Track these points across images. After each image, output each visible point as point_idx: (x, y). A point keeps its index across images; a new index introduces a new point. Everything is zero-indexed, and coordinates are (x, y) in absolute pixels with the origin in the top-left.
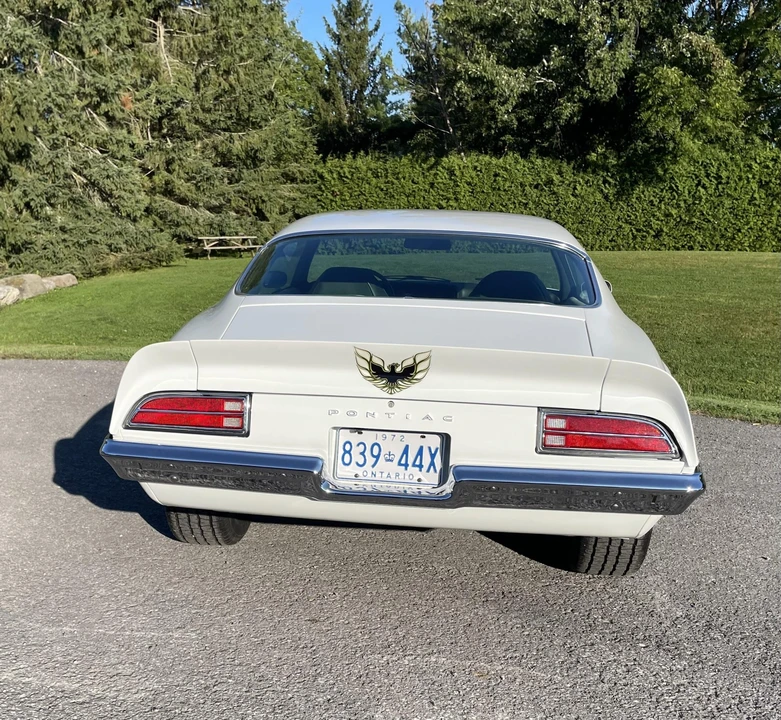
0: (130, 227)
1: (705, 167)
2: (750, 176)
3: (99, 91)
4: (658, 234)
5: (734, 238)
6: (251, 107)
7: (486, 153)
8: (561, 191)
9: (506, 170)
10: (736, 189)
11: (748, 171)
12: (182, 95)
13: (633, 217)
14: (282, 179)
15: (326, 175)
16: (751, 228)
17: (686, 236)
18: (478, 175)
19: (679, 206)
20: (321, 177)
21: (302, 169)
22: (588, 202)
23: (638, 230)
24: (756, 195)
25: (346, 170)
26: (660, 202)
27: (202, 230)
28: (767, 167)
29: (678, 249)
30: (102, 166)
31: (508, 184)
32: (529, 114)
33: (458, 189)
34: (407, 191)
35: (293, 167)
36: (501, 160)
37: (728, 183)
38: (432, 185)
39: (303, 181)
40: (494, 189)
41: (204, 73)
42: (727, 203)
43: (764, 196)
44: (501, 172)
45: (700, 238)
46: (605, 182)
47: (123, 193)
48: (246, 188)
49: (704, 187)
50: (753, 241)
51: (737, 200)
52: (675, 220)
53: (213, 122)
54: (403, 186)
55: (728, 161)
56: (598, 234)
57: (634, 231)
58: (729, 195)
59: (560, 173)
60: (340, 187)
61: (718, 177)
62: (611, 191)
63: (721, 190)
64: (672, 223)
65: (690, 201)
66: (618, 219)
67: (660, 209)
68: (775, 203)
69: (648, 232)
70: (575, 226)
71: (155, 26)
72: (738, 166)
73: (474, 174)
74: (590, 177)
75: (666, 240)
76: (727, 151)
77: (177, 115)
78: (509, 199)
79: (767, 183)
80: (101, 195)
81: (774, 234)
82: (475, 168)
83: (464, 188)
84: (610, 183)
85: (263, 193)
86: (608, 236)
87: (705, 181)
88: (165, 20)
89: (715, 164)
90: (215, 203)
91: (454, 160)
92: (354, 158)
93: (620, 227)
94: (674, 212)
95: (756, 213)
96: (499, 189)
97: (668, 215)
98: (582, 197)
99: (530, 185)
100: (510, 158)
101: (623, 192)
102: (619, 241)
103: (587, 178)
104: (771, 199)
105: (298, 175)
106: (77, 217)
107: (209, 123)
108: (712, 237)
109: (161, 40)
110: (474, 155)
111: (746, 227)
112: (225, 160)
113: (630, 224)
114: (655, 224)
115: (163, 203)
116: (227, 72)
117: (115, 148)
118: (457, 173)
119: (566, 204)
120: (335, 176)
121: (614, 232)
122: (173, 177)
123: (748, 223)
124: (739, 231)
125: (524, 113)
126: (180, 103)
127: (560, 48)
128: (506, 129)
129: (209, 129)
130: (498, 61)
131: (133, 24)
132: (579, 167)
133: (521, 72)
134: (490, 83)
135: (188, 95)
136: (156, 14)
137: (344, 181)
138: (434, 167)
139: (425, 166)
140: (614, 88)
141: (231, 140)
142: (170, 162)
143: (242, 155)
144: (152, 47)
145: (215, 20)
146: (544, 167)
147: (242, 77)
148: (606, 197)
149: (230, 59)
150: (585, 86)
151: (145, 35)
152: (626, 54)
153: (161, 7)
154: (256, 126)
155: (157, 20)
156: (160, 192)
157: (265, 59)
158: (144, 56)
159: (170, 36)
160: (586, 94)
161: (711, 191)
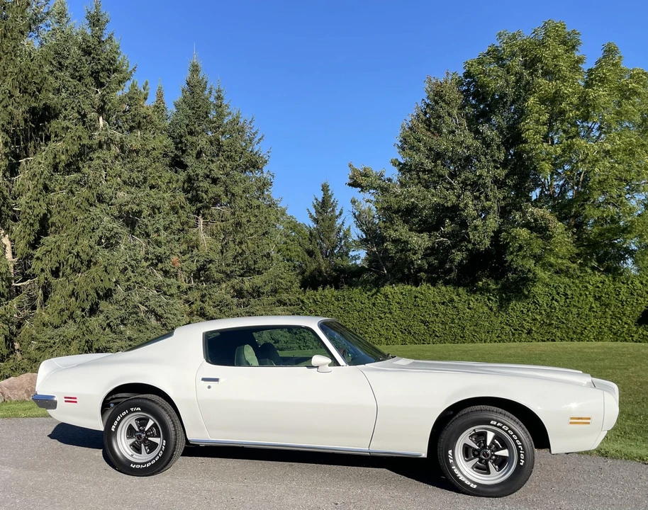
1: (555, 288)
2: (587, 293)
3: (157, 257)
4: (529, 332)
5: (583, 334)
6: (255, 262)
7: (408, 284)
8: (460, 306)
9: (422, 294)
10: (579, 302)
11: (585, 290)
12: (212, 257)
13: (511, 321)
14: (277, 304)
15: (305, 301)
16: (593, 327)
17: (549, 333)
18: (404, 298)
19: (541, 314)
20: (303, 302)
21: (290, 297)
22: (479, 312)
23: (515, 330)
24: (593, 305)
25: (318, 297)
26: (528, 311)
28: (598, 287)
29: (544, 341)
30: (157, 300)
31: (424, 302)
32: (435, 259)
33: (391, 307)
34: (358, 309)
35: (284, 296)
36: (419, 288)
37: (572, 298)
38: (374, 304)
39: (290, 305)
40: (415, 306)
41: (226, 244)
42: (575, 310)
43: (599, 306)
44: (419, 295)
45: (559, 334)
46: (489, 299)
47: (169, 315)
48: (253, 310)
49: (556, 301)
50: (597, 335)
51: (580, 308)
52: (540, 322)
53: (232, 272)
54: (355, 306)
55: (571, 284)
56: (488, 332)
57: (513, 330)
58: (574, 306)
59: (458, 295)
60: (315, 308)
61: (566, 295)
62: (494, 306)
63: (568, 302)
64: (538, 325)
65: (549, 310)
66: (501, 323)
67: (528, 316)
68: (607, 310)
69: (522, 331)
70: (472, 328)
71: (197, 219)
72: (578, 287)
73: (401, 297)
74: (478, 296)
75: (536, 336)
76: (569, 278)
77: (209, 268)
78: (426, 312)
79: (600, 297)
80: (156, 317)
81: (610, 330)
82: (402, 293)
83: (395, 306)
84: (492, 300)
86: (496, 334)
87: (556, 297)
88: (203, 215)
89: (563, 286)
91: (387, 289)
92: (323, 289)
93: (503, 328)
94: (538, 317)
95: (595, 316)
96: (418, 306)
97: (535, 319)
98: (475, 309)
99: (439, 303)
100: (424, 287)
101: (503, 305)
102: (503, 337)
103: (476, 297)
104: (604, 307)
105: (287, 301)
106: (140, 331)
107: (229, 272)
108: (567, 333)
109: (201, 226)
110: (400, 285)
111: (590, 326)
112: (239, 293)
113: (510, 325)
114: (526, 325)
116: (241, 243)
117: (166, 289)
118: (390, 296)
119: (464, 314)
120: (311, 301)
121: (499, 331)
122: (205, 305)
123: (591, 323)
124: (585, 328)
125: (431, 259)
126: (211, 261)
127: (450, 220)
128: (420, 269)
129: (229, 276)
130: (411, 230)
131: (184, 218)
132: (471, 290)
133: (425, 235)
134: (406, 242)
135: (216, 257)
136: (198, 212)
137: (317, 304)
138: (376, 293)
139: (369, 293)
140: (487, 242)
141: (243, 282)
142: (203, 296)
143: (251, 290)
144: (195, 230)
145: (233, 214)
146: (447, 291)
147: (250, 245)
148: (491, 309)
149: (242, 235)
150: (469, 242)
151: (191, 224)
152: (493, 222)
153: (200, 209)
154: (259, 273)
155: (198, 216)
156: (197, 315)
157: (264, 234)
158: (190, 236)
159: (206, 224)
160: (470, 246)
161: (562, 303)
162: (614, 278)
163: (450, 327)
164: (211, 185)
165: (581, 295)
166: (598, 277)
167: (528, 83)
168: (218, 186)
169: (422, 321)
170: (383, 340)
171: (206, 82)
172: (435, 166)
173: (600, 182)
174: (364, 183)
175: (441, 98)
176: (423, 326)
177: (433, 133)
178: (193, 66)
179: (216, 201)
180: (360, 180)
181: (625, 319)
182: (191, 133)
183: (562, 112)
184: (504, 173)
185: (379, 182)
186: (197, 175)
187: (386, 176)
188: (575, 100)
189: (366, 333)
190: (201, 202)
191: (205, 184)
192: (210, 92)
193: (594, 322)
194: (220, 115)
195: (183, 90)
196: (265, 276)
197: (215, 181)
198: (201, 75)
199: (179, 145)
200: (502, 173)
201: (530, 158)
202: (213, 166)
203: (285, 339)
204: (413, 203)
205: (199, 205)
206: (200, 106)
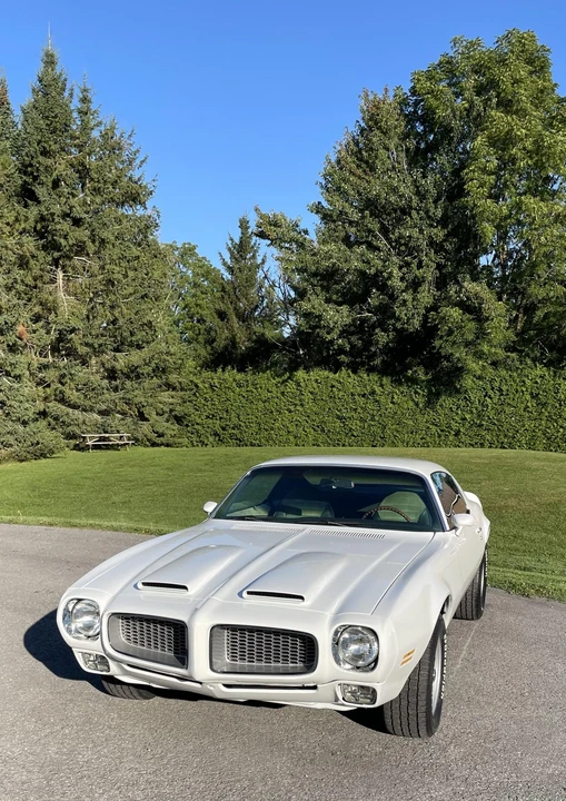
0: (20, 428)
1: (491, 382)
2: (524, 389)
4: (457, 433)
5: (514, 437)
6: (132, 334)
7: (325, 369)
8: (382, 399)
9: (340, 383)
10: (514, 399)
11: (522, 386)
12: (73, 325)
13: (438, 420)
14: (164, 388)
15: (200, 385)
17: (478, 435)
18: (319, 387)
19: (472, 412)
20: (197, 386)
22: (403, 408)
23: (442, 430)
24: (529, 404)
25: (216, 381)
26: (458, 408)
27: (89, 429)
28: (536, 383)
29: (472, 445)
31: (341, 393)
32: (358, 339)
33: (303, 397)
34: (264, 398)
35: (173, 378)
36: (337, 375)
37: (507, 394)
38: (283, 393)
39: (182, 389)
40: (331, 397)
41: (92, 308)
42: (509, 410)
43: (535, 405)
44: (337, 384)
45: (488, 437)
46: (416, 393)
48: (128, 396)
49: (490, 397)
51: (515, 407)
52: (469, 422)
53: (100, 345)
54: (260, 395)
55: (508, 378)
56: (412, 433)
57: (439, 431)
59: (382, 386)
61: (500, 390)
62: (421, 401)
63: (503, 400)
64: (467, 425)
65: (480, 408)
66: (426, 422)
67: (457, 414)
69: (449, 432)
70: (394, 426)
71: (55, 272)
72: (515, 381)
73: (315, 385)
74: (404, 389)
75: (463, 438)
77: (71, 339)
78: (343, 405)
79: (537, 395)
82: (317, 380)
83: (307, 397)
84: (419, 394)
85: (143, 400)
86: (420, 434)
87: (490, 392)
88: (63, 267)
89: (498, 380)
90: (104, 407)
91: (300, 374)
92: (223, 371)
93: (429, 427)
94: (468, 416)
95: (529, 417)
96: (335, 397)
97: (465, 419)
98: (399, 404)
99: (359, 395)
100: (343, 373)
101: (431, 400)
102: (428, 439)
103: (402, 389)
104: (540, 407)
105: (177, 384)
107: (96, 346)
108: (498, 436)
109: (60, 282)
110: (316, 370)
112: (112, 374)
113: (436, 425)
114: (455, 426)
115: (55, 407)
116: (112, 307)
117: (9, 369)
118: (303, 384)
119: (386, 409)
120: (207, 385)
121: (424, 432)
122: (66, 389)
123: (524, 426)
125: (353, 339)
126: (73, 331)
127: (378, 290)
128: (341, 351)
129: (98, 351)
130: (328, 301)
131: (37, 272)
132: (396, 381)
133: (345, 309)
134: (320, 317)
135: (80, 325)
136: (56, 262)
137: (214, 390)
138: (286, 381)
139: (278, 380)
140: (416, 323)
141: (115, 359)
142: (63, 376)
143: (125, 370)
144: (51, 287)
145: (103, 268)
146: (371, 380)
147: (125, 311)
148: (417, 405)
149: (113, 297)
150: (398, 319)
151: (46, 278)
152: (426, 295)
153: (59, 259)
154: (139, 347)
155: (57, 267)
156: (56, 400)
157: (142, 297)
158: (44, 296)
159: (67, 279)
160: (399, 326)
161: (495, 401)
162: (555, 373)
163: (370, 426)
164: (73, 228)
165: (517, 392)
166: (540, 370)
167: (479, 115)
168: (83, 228)
169: (338, 417)
170: (292, 438)
171: (65, 80)
172: (363, 217)
173: (546, 255)
174: (273, 236)
175: (376, 123)
176: (338, 423)
177: (364, 171)
178: (47, 55)
179: (80, 249)
180: (270, 230)
181: (560, 421)
182: (45, 153)
183: (513, 160)
184: (441, 234)
185: (292, 234)
186: (52, 214)
187: (302, 226)
188: (529, 144)
189: (272, 429)
190: (59, 251)
191: (65, 226)
192: (71, 95)
193: (527, 424)
194: (85, 128)
195: (34, 90)
196: (146, 352)
197: (77, 222)
198: (58, 70)
199: (29, 169)
200: (439, 233)
201: (473, 217)
202: (73, 201)
203: (173, 433)
204: (334, 264)
205: (56, 254)
206: (56, 116)
